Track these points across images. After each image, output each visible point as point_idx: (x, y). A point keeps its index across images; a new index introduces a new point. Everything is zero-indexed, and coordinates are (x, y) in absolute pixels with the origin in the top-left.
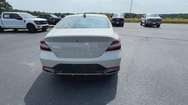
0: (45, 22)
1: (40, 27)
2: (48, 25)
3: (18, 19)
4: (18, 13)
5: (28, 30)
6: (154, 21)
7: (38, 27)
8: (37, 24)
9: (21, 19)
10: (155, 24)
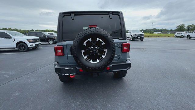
0: (38, 40)
1: (33, 45)
2: (40, 43)
3: (6, 38)
4: (5, 31)
5: (17, 49)
6: (139, 36)
7: (30, 45)
8: (29, 42)
9: (10, 38)
10: (140, 38)
